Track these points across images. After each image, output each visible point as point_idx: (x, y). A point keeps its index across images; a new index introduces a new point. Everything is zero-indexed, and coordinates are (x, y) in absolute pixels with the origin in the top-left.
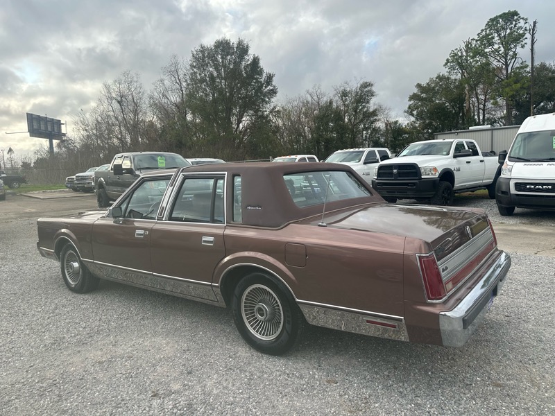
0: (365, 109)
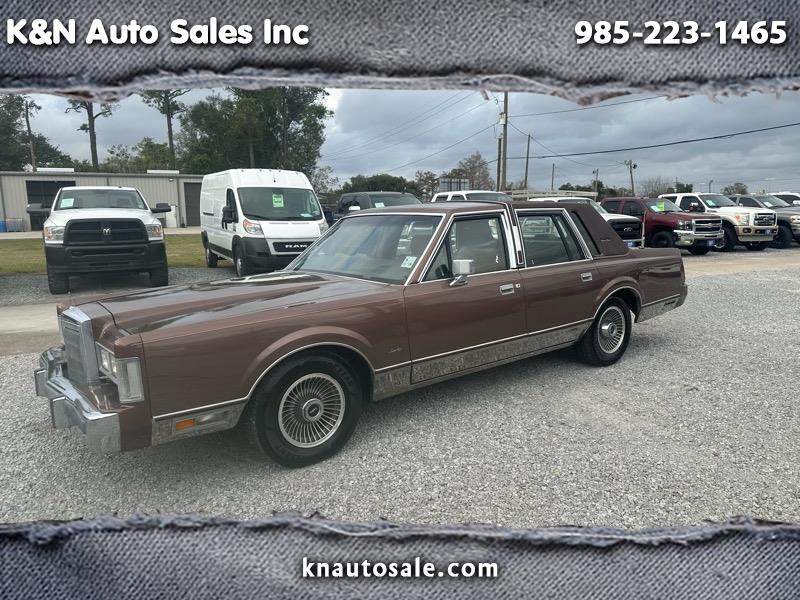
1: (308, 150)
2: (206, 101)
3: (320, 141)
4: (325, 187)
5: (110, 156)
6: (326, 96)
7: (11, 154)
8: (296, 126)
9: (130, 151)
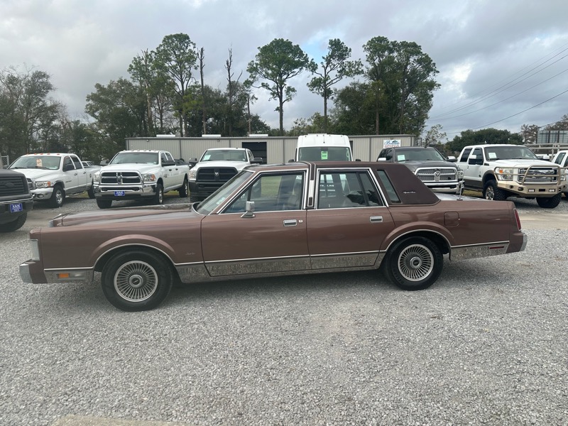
0: (41, 103)
1: (419, 114)
2: (350, 86)
3: (429, 107)
4: (434, 140)
5: (295, 125)
6: (436, 74)
7: (239, 127)
8: (412, 97)
9: (306, 122)
